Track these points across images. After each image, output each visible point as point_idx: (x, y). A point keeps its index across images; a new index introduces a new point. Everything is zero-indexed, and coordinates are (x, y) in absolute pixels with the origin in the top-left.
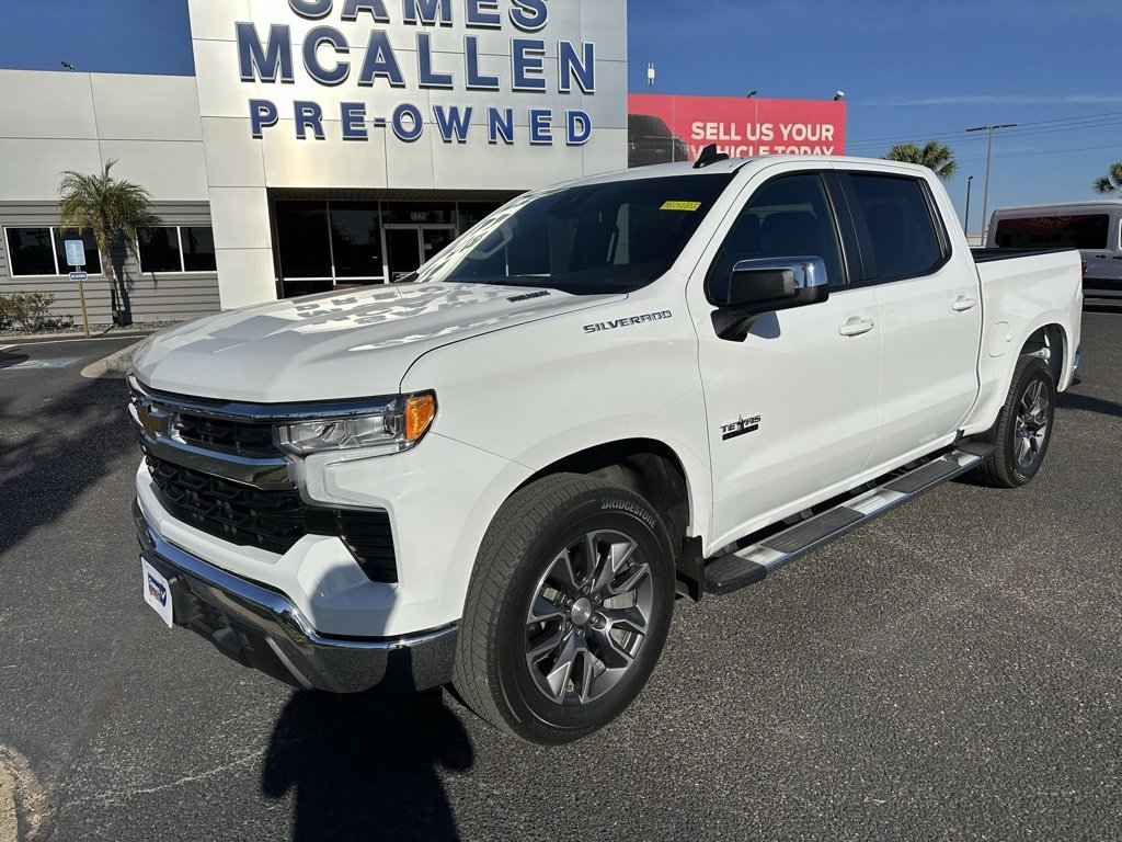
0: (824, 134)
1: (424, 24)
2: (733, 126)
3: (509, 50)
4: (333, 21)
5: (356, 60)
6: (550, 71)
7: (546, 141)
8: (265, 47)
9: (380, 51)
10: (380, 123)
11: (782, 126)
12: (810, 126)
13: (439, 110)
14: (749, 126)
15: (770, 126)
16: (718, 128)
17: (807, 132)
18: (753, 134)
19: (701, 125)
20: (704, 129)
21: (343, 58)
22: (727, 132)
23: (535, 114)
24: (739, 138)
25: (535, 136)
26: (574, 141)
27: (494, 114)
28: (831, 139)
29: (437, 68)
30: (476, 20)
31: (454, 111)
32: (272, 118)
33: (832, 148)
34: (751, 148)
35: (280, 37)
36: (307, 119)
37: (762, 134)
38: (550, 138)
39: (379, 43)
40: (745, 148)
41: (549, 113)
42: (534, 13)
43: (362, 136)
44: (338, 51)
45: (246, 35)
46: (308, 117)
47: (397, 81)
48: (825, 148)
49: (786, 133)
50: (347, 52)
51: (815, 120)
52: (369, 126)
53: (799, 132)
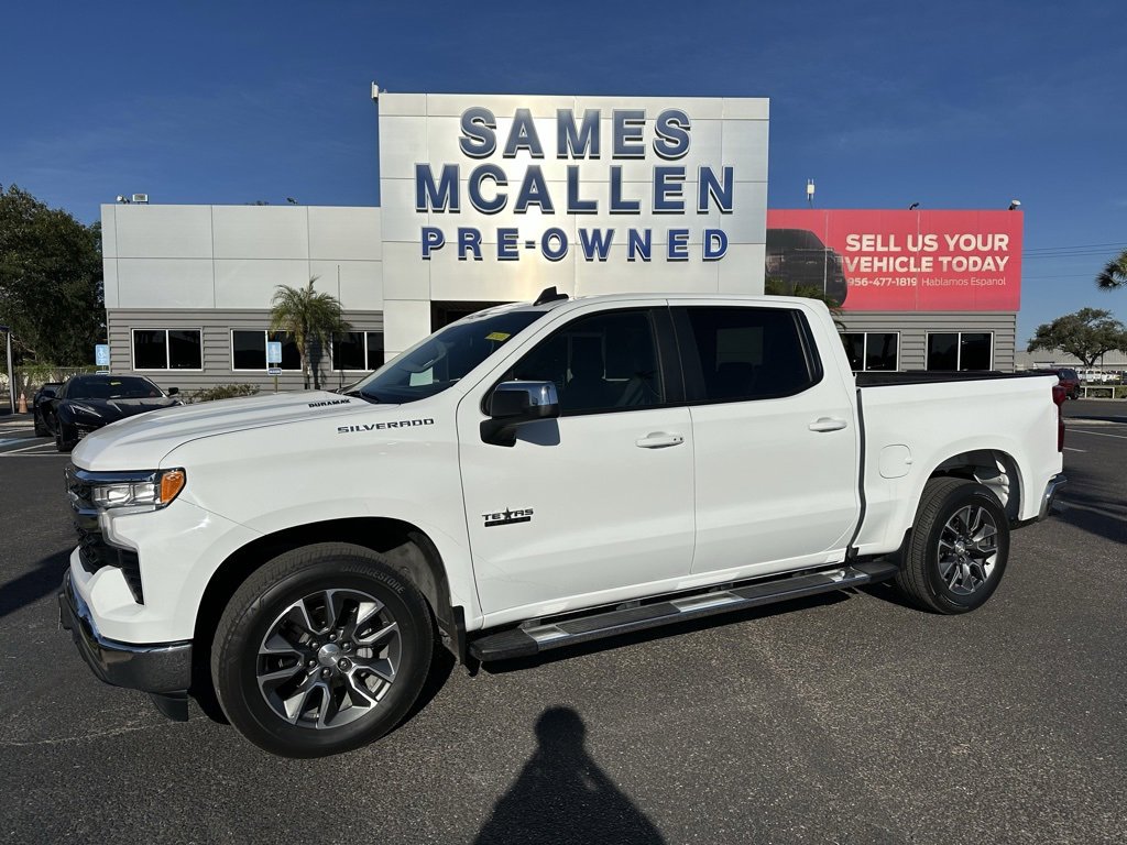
0: (997, 244)
1: (575, 158)
2: (892, 238)
3: (651, 176)
4: (496, 159)
5: (513, 192)
6: (690, 194)
7: (684, 257)
8: (437, 184)
9: (534, 183)
10: (530, 245)
11: (947, 237)
12: (980, 237)
13: (583, 233)
14: (910, 238)
15: (934, 237)
16: (875, 240)
17: (976, 242)
18: (915, 244)
19: (857, 237)
20: (860, 241)
21: (502, 190)
22: (885, 243)
23: (672, 233)
24: (898, 249)
25: (672, 253)
26: (710, 256)
27: (633, 234)
28: (1005, 248)
29: (584, 195)
30: (621, 152)
31: (597, 233)
32: (440, 242)
33: (1006, 258)
34: (912, 260)
35: (451, 174)
36: (469, 242)
37: (924, 244)
38: (686, 254)
39: (534, 176)
40: (905, 259)
41: (686, 232)
42: (677, 142)
43: (514, 256)
44: (498, 184)
45: (423, 174)
46: (469, 241)
47: (548, 208)
48: (998, 258)
49: (952, 243)
50: (506, 184)
51: (985, 230)
52: (521, 248)
53: (968, 243)
